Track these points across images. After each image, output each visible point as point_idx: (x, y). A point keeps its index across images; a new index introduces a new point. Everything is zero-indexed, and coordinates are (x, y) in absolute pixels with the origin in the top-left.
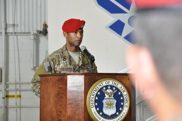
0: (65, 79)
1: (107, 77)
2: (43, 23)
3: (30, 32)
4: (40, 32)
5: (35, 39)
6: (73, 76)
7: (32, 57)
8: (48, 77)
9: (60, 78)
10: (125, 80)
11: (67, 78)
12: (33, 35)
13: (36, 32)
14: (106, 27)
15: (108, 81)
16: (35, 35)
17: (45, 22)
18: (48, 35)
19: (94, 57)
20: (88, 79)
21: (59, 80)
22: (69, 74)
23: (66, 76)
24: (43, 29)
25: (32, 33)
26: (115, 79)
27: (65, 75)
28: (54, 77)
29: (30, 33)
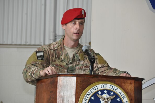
10: (127, 84)
20: (81, 82)
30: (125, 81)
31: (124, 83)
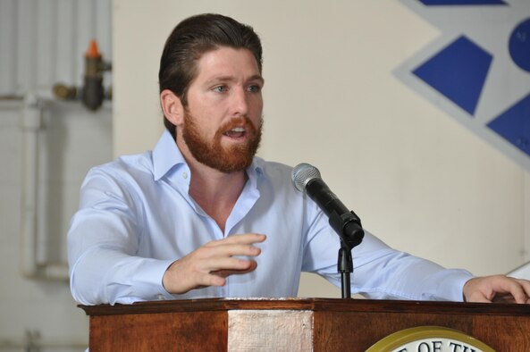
0: (218, 326)
1: (428, 323)
2: (84, 48)
3: (19, 93)
4: (70, 94)
5: (42, 126)
6: (256, 311)
7: (30, 215)
8: (128, 318)
9: (189, 321)
10: (519, 338)
11: (225, 322)
12: (35, 106)
13: (48, 94)
14: (397, 73)
15: (430, 341)
16: (42, 110)
17: (94, 46)
18: (110, 110)
19: (358, 221)
20: (332, 331)
21: (185, 333)
22: (236, 305)
23: (219, 316)
24: (87, 79)
25: (30, 99)
26: (469, 331)
27: (219, 307)
28: (161, 317)
29: (21, 98)
30: (514, 324)
31: (509, 333)
